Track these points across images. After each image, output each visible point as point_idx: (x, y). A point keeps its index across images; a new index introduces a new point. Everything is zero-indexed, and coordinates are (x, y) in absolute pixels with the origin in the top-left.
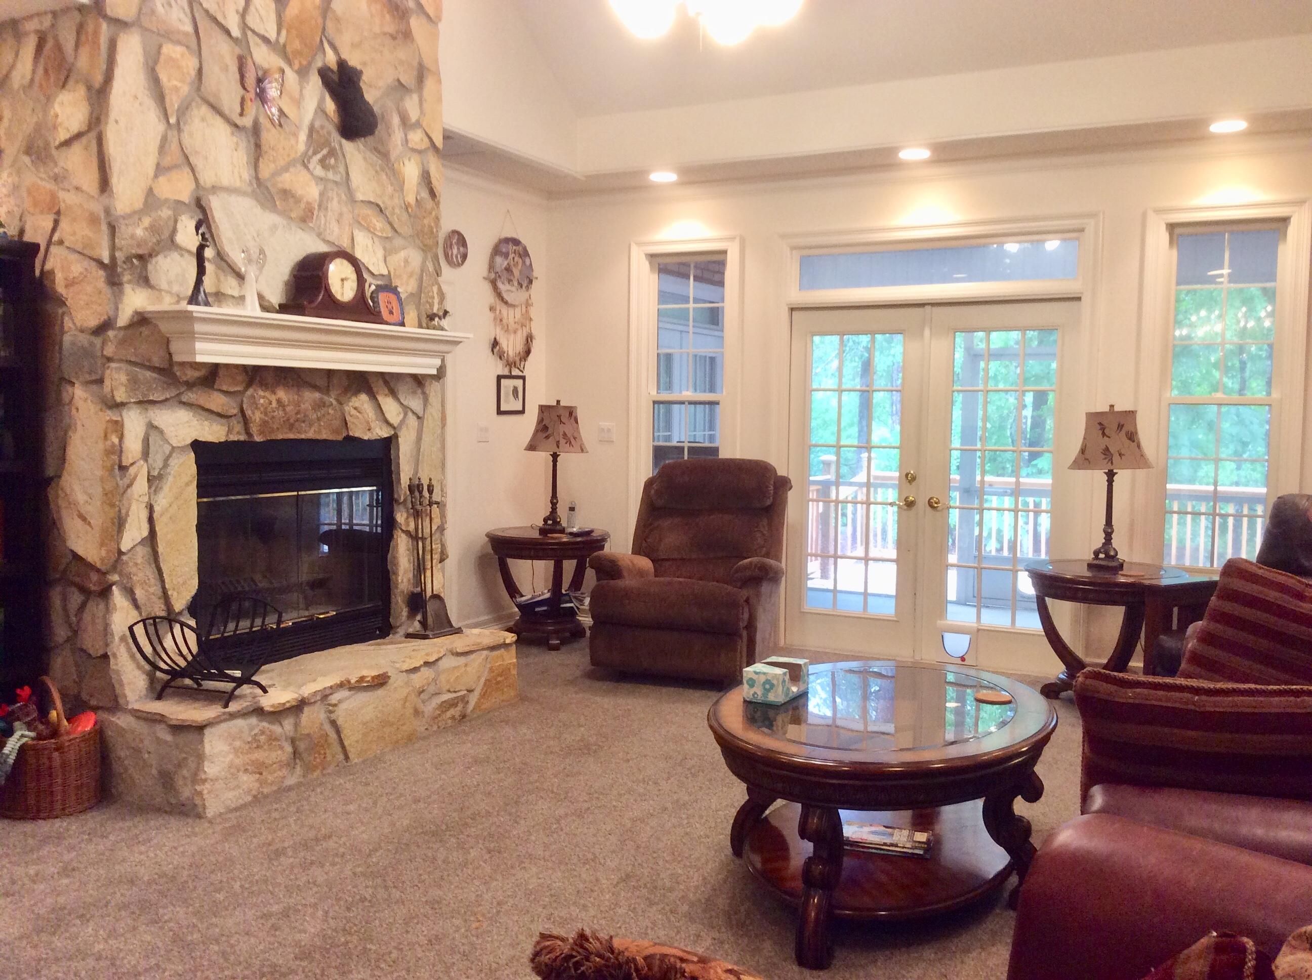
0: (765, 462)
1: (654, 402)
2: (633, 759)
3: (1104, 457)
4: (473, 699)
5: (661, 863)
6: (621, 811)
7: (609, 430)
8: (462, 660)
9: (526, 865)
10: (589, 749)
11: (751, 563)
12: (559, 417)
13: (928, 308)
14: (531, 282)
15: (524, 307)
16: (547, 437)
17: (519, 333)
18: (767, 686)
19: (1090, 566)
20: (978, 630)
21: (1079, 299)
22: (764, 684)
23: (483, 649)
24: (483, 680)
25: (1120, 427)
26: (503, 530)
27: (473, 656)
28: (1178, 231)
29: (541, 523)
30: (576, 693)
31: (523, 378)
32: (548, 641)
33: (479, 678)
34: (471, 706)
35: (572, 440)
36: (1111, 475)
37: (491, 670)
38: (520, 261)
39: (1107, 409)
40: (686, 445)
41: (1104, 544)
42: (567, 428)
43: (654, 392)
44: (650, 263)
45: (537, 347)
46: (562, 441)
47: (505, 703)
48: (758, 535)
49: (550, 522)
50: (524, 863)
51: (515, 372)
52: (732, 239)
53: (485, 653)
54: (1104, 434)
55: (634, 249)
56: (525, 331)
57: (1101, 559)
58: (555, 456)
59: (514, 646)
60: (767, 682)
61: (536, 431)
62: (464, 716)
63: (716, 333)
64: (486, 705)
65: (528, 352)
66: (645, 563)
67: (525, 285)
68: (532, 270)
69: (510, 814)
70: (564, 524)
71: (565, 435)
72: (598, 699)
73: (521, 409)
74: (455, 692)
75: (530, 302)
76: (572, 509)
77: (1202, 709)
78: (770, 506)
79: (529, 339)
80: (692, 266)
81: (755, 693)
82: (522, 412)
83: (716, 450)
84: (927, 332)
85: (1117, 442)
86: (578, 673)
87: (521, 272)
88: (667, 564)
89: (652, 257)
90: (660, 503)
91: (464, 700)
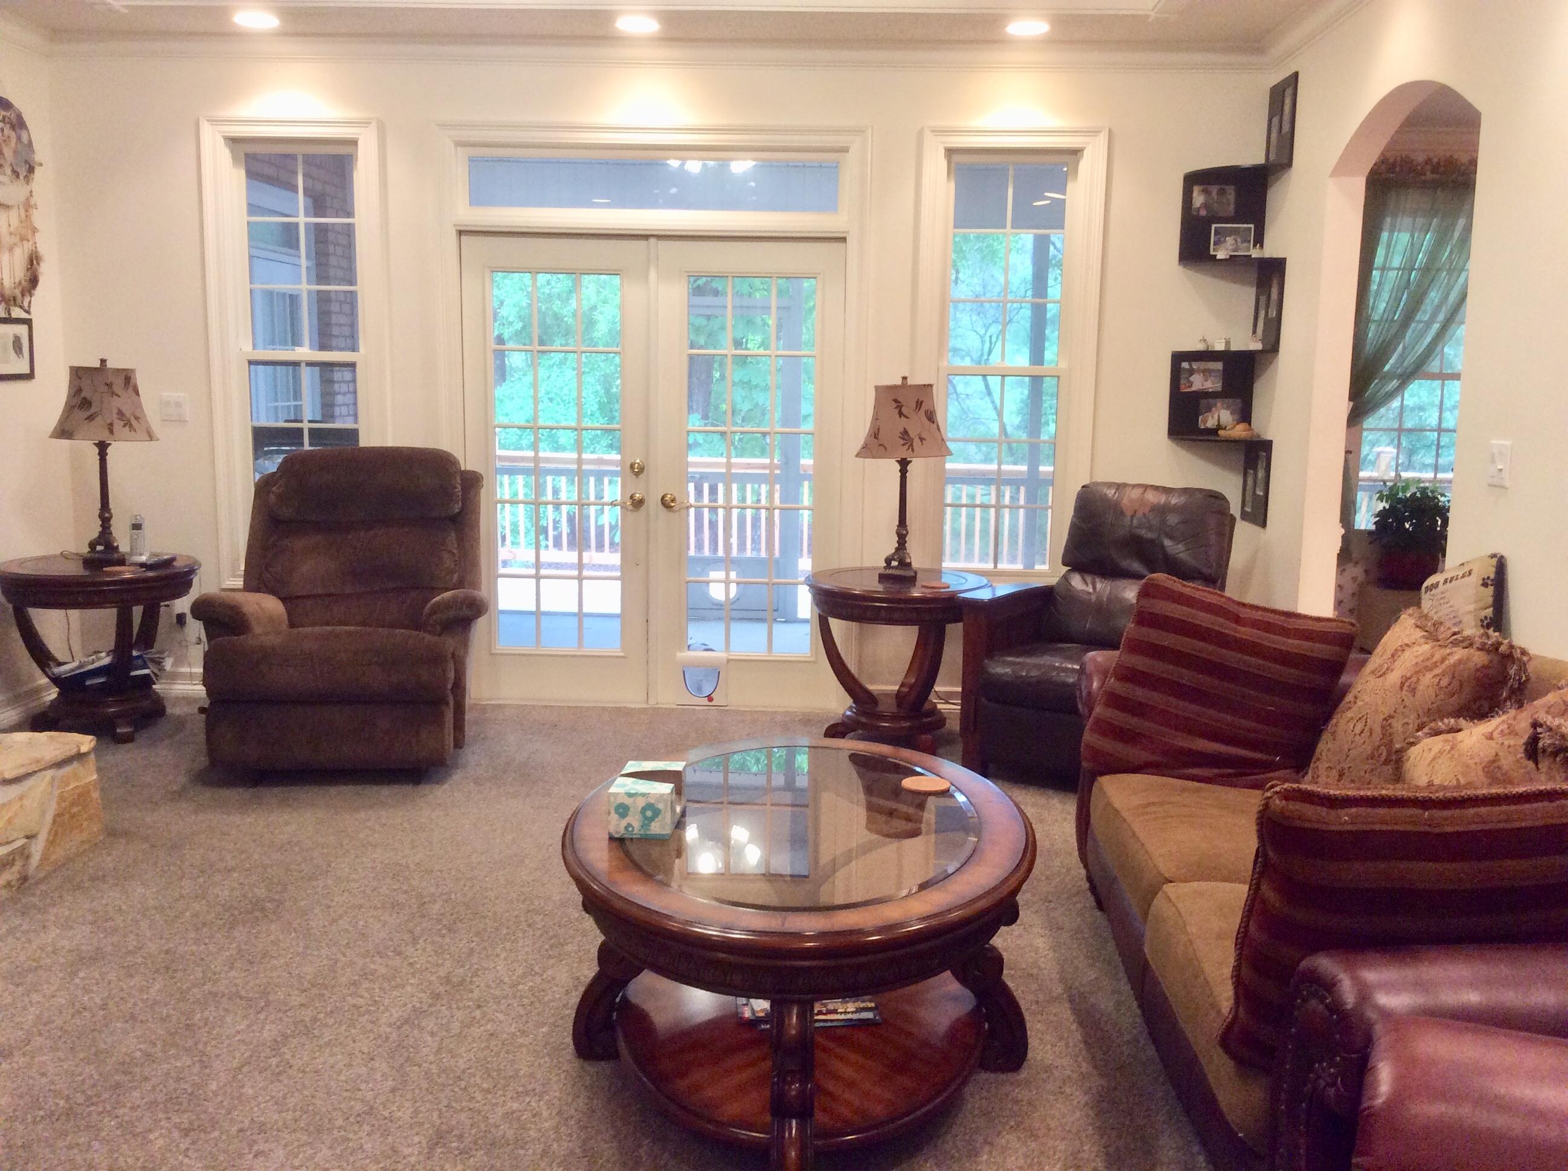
0: (437, 450)
1: (250, 363)
2: (341, 916)
3: (902, 442)
4: (37, 849)
5: (479, 1096)
6: (368, 1012)
7: (178, 405)
8: (14, 791)
9: (261, 1146)
10: (263, 909)
11: (455, 598)
12: (109, 385)
13: (652, 240)
14: (31, 170)
15: (22, 211)
16: (90, 418)
17: (18, 251)
18: (649, 813)
19: (883, 578)
20: (728, 661)
21: (843, 240)
22: (644, 810)
23: (45, 769)
24: (49, 818)
25: (919, 404)
26: (22, 562)
27: (30, 782)
28: (956, 158)
29: (85, 550)
30: (196, 812)
31: (28, 322)
32: (114, 727)
33: (43, 813)
34: (35, 860)
35: (134, 422)
36: (904, 464)
37: (62, 798)
38: (13, 135)
39: (899, 382)
40: (306, 426)
41: (897, 549)
42: (122, 402)
43: (248, 348)
44: (232, 151)
45: (47, 272)
46: (118, 425)
47: (86, 846)
48: (445, 555)
49: (99, 548)
50: (255, 1142)
51: (17, 313)
52: (366, 123)
53: (50, 773)
54: (901, 414)
55: (206, 129)
56: (28, 246)
57: (893, 568)
58: (102, 448)
59: (92, 756)
60: (649, 806)
61: (69, 409)
62: (24, 879)
63: (292, 260)
64: (58, 854)
65: (34, 281)
66: (270, 605)
67: (23, 173)
68: (33, 151)
69: (187, 1050)
70: (124, 547)
71: (120, 413)
72: (236, 819)
73: (27, 371)
74: (8, 843)
75: (32, 202)
76: (137, 527)
77: (1437, 830)
78: (459, 513)
79: (33, 260)
80: (300, 159)
81: (629, 825)
82: (30, 376)
83: (353, 434)
84: (653, 275)
85: (915, 425)
86: (182, 779)
87: (15, 152)
88: (309, 603)
89: (234, 142)
90: (286, 512)
91: (23, 853)
